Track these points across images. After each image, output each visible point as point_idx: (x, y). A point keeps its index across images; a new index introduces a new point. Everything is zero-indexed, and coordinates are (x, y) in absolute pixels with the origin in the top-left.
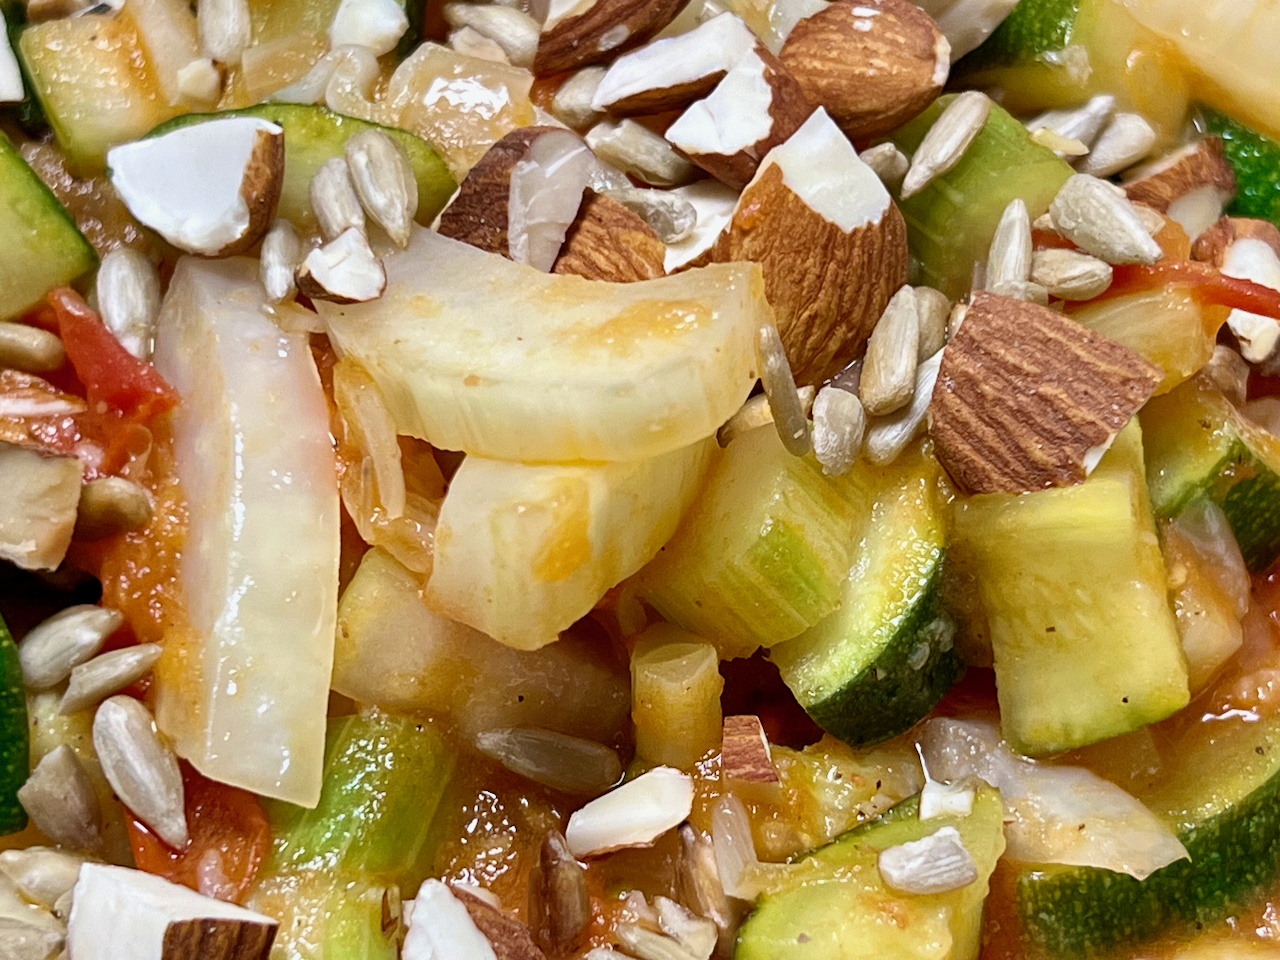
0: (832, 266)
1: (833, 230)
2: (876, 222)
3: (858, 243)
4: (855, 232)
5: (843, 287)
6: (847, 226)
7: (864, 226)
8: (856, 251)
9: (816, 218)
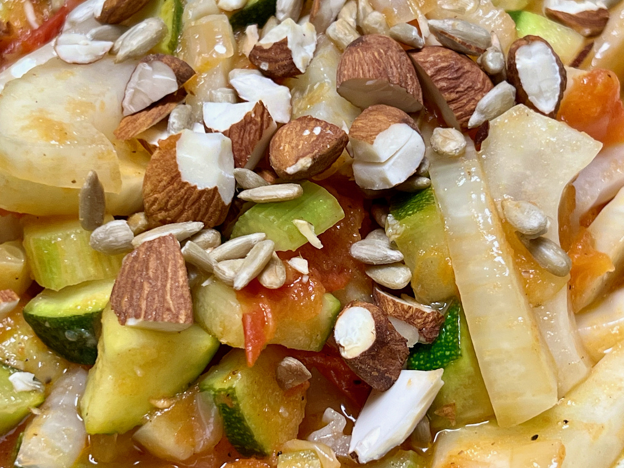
0: (171, 187)
1: (178, 175)
2: (199, 188)
3: (185, 188)
4: (186, 183)
5: (170, 197)
6: (185, 178)
7: (193, 184)
8: (183, 190)
9: (176, 165)
